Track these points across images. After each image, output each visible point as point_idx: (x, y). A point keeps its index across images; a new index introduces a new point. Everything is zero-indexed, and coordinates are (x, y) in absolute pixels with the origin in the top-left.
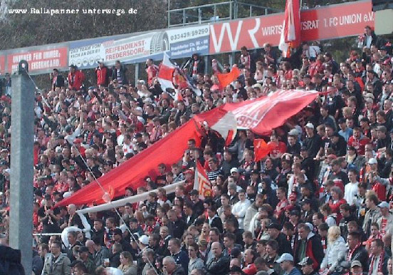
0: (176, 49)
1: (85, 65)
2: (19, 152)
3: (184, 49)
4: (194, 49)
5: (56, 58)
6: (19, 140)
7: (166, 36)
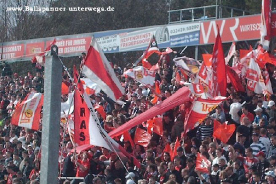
0: (174, 40)
1: (110, 50)
2: (49, 115)
3: (180, 40)
4: (188, 41)
5: (83, 45)
6: (49, 105)
7: (167, 30)
